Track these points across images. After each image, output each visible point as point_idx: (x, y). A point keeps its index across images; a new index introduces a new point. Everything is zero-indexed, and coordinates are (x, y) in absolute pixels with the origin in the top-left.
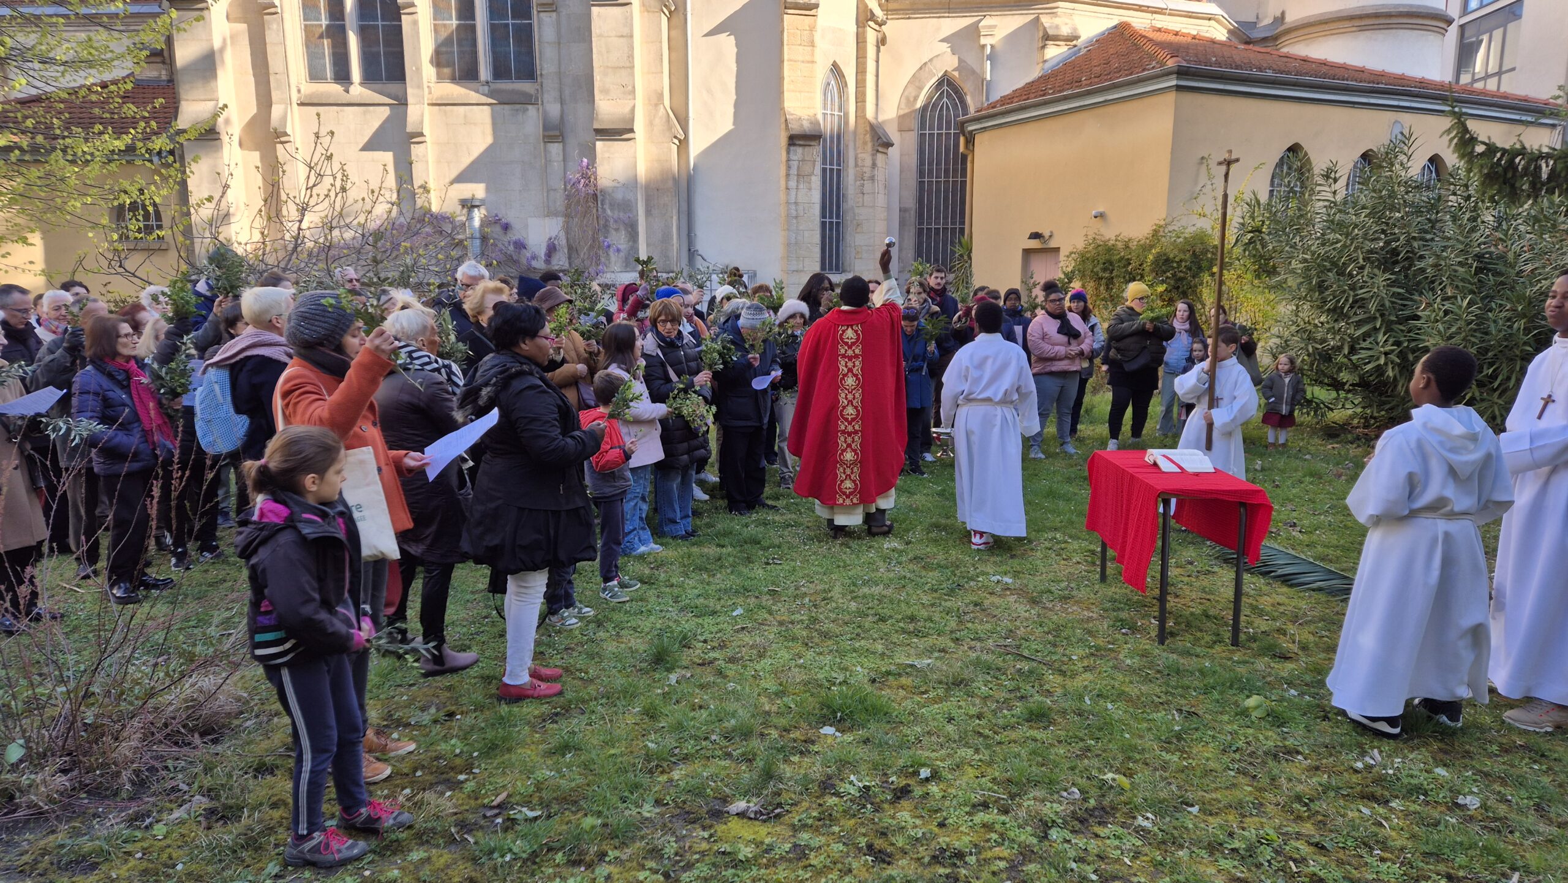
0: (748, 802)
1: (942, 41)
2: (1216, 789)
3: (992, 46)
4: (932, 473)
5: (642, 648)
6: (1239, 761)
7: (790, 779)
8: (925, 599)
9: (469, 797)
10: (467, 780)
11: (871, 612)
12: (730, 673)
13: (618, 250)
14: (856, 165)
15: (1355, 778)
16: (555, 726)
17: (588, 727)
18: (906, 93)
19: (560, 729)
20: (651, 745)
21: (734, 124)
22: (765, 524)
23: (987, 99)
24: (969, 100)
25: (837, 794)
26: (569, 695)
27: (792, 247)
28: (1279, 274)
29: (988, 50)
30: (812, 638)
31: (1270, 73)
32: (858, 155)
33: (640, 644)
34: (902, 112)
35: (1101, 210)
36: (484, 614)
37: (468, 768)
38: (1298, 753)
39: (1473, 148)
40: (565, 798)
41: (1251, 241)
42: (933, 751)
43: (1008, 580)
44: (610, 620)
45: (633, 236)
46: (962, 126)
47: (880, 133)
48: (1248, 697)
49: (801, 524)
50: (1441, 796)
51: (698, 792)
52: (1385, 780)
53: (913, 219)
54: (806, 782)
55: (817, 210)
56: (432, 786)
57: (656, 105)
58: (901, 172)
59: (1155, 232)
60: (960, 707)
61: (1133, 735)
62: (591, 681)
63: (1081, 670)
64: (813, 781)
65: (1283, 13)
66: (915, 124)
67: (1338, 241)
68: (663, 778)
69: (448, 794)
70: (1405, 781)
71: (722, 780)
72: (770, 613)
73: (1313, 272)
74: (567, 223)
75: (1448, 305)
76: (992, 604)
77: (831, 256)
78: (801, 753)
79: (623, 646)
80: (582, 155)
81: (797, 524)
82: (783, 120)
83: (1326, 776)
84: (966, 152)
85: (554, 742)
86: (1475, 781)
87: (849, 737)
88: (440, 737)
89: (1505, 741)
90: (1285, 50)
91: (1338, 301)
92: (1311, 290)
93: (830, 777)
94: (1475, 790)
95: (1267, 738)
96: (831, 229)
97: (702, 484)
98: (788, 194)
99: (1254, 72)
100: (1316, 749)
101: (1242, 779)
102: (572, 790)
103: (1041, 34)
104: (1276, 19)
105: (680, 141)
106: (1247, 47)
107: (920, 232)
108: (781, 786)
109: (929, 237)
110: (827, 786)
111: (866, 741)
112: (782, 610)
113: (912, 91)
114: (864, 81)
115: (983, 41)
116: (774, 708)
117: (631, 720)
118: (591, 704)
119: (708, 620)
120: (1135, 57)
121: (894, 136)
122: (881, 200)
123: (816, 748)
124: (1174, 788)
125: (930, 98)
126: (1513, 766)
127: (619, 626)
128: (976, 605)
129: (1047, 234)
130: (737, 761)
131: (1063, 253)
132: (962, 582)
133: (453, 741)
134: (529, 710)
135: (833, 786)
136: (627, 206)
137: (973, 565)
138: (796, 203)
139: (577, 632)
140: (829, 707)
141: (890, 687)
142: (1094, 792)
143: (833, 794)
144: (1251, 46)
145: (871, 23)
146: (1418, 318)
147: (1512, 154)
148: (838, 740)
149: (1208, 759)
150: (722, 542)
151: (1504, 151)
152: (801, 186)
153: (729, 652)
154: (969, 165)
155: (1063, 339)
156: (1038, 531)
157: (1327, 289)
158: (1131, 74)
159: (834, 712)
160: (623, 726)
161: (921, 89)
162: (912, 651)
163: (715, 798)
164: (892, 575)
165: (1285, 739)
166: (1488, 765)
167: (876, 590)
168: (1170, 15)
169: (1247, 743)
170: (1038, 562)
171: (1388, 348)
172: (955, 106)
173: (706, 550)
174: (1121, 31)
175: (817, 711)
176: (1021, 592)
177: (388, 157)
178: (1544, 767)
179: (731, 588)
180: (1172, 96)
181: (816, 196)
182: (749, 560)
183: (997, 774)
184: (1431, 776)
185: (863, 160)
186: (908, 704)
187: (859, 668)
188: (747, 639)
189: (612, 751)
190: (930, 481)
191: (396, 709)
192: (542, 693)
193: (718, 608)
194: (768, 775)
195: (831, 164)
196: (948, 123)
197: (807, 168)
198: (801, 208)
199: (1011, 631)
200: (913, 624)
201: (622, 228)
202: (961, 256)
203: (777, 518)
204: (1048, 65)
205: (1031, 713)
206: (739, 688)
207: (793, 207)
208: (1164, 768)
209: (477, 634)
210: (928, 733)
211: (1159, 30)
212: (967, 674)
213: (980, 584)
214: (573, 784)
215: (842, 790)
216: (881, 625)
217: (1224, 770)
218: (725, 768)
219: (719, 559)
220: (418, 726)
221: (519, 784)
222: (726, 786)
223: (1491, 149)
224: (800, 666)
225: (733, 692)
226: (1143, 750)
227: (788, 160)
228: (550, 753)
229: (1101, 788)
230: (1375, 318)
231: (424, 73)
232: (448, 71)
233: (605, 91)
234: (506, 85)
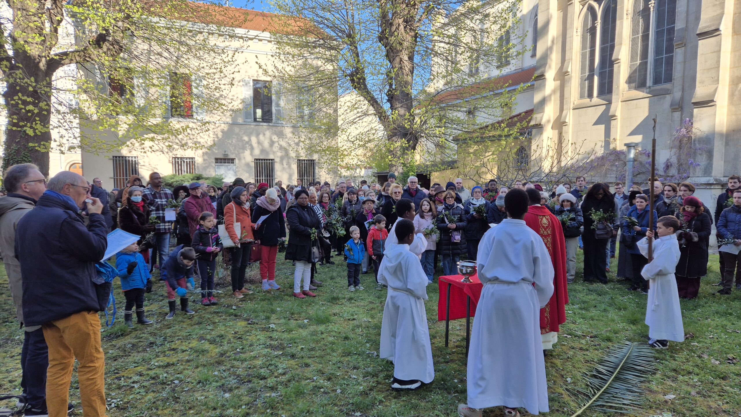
13: (700, 165)
45: (710, 158)
57: (737, 84)
74: (679, 151)
136: (708, 141)
177: (603, 127)
231: (621, 88)
232: (633, 85)
233: (702, 82)
234: (659, 87)
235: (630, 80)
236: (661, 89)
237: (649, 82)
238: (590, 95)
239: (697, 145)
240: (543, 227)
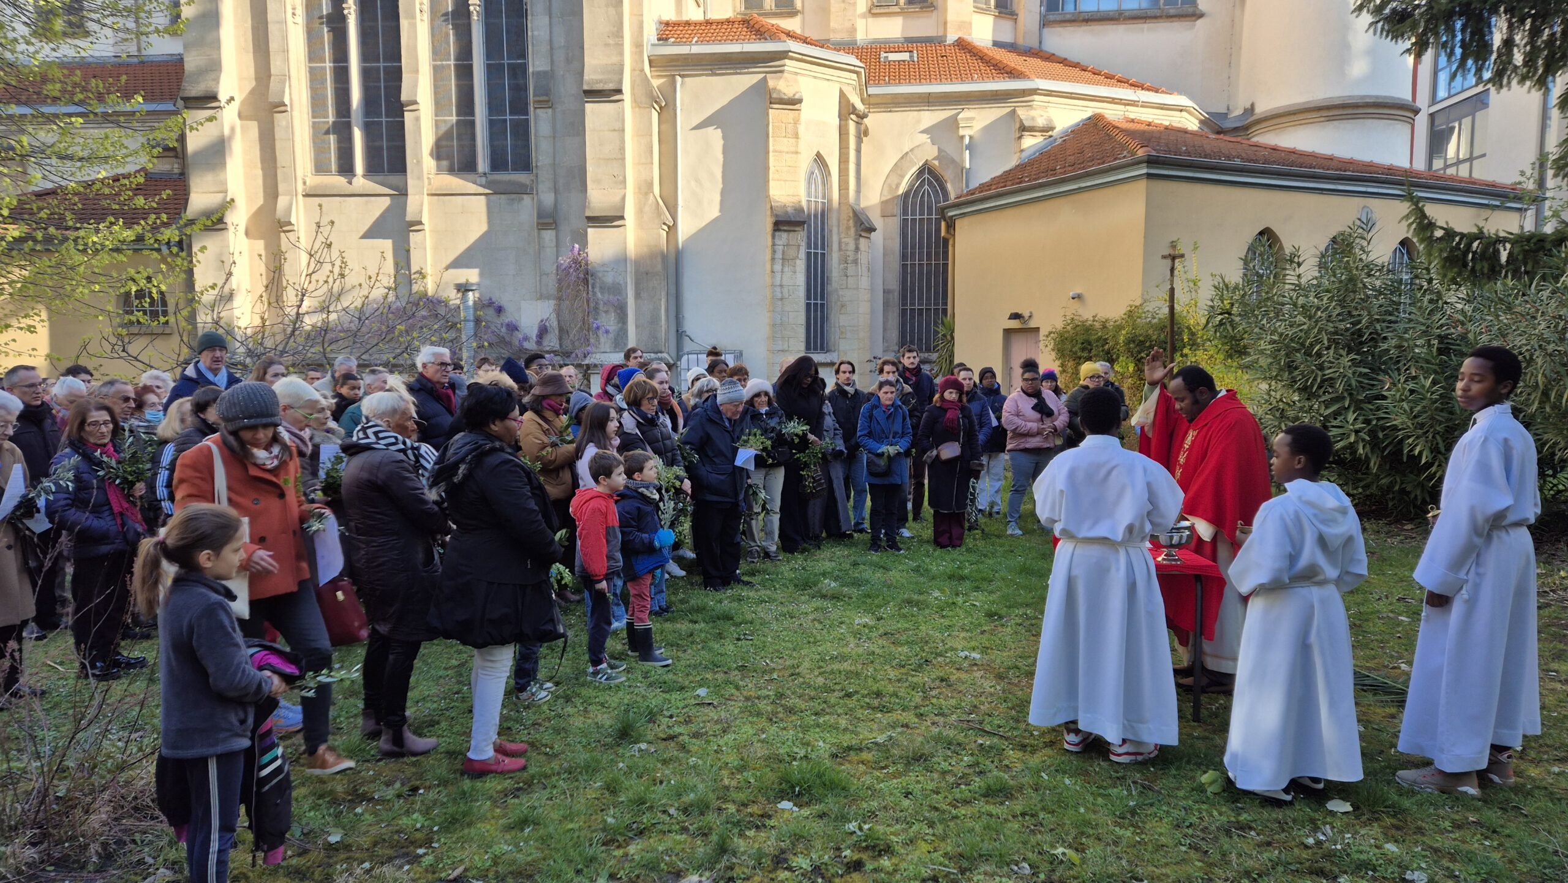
0: (701, 876)
1: (923, 132)
2: (1167, 864)
3: (971, 137)
4: (909, 549)
5: (608, 723)
6: (1192, 836)
7: (744, 853)
8: (892, 674)
9: (427, 871)
10: (425, 854)
11: (838, 687)
12: (693, 749)
13: (607, 332)
14: (840, 249)
15: (1305, 855)
16: (517, 801)
17: (549, 802)
18: (889, 181)
19: (521, 804)
20: (610, 820)
21: (721, 211)
22: (740, 600)
23: (967, 186)
24: (949, 187)
25: (790, 869)
26: (533, 770)
27: (777, 328)
28: (1249, 354)
29: (967, 141)
30: (777, 713)
31: (1238, 162)
32: (840, 237)
33: (606, 719)
34: (884, 199)
35: (1079, 291)
36: (455, 690)
37: (428, 842)
38: (1251, 828)
39: (1432, 232)
40: (520, 873)
41: (1221, 323)
42: (888, 825)
43: (976, 655)
44: (578, 695)
45: (622, 317)
46: (942, 211)
47: (863, 218)
48: (1205, 772)
49: (775, 600)
50: (1389, 871)
51: (652, 866)
52: (1335, 855)
53: (896, 300)
54: (759, 857)
55: (801, 292)
56: (390, 859)
57: (646, 194)
58: (884, 255)
59: (1130, 314)
60: (918, 782)
61: (1087, 808)
62: (556, 756)
63: (1041, 745)
64: (767, 855)
65: (1253, 105)
66: (897, 210)
67: (1305, 324)
68: (619, 853)
69: (406, 867)
70: (1355, 856)
71: (677, 854)
72: (737, 688)
73: (1283, 353)
74: (559, 305)
75: (1411, 385)
76: (959, 680)
77: (815, 337)
78: (757, 827)
79: (589, 721)
80: (574, 241)
81: (771, 600)
82: (768, 207)
83: (1277, 852)
84: (948, 236)
85: (513, 817)
86: (1424, 857)
87: (806, 812)
88: (402, 812)
89: (1457, 817)
90: (1255, 139)
91: (1307, 381)
92: (1281, 369)
93: (783, 852)
94: (1424, 865)
95: (1220, 814)
96: (816, 311)
97: (681, 561)
98: (773, 277)
99: (1223, 161)
100: (1269, 824)
101: (1193, 854)
102: (528, 864)
103: (1018, 125)
104: (1246, 110)
105: (669, 227)
106: (1217, 136)
107: (903, 312)
108: (734, 860)
109: (912, 317)
110: (780, 860)
111: (822, 816)
112: (750, 685)
113: (894, 180)
114: (847, 170)
115: (961, 132)
116: (734, 783)
117: (591, 794)
118: (554, 779)
119: (675, 696)
120: (1108, 147)
121: (877, 221)
122: (864, 282)
123: (772, 823)
124: (1124, 862)
125: (912, 186)
126: (1464, 842)
127: (587, 702)
128: (942, 680)
129: (1026, 314)
130: (694, 836)
131: (1043, 332)
132: (931, 657)
133: (415, 816)
134: (492, 785)
135: (786, 860)
136: (617, 289)
137: (943, 641)
138: (781, 286)
139: (545, 708)
140: (788, 782)
141: (850, 762)
142: (1045, 867)
143: (786, 868)
144: (1222, 136)
145: (853, 116)
146: (1384, 398)
147: (1471, 238)
148: (795, 815)
149: (1161, 834)
150: (695, 618)
151: (1463, 236)
152: (786, 269)
153: (693, 728)
154: (950, 248)
155: (1037, 415)
156: (1009, 607)
157: (1296, 368)
158: (1103, 163)
159: (793, 787)
160: (583, 801)
161: (903, 177)
162: (875, 727)
163: (669, 872)
164: (861, 650)
165: (1239, 815)
166: (1440, 841)
167: (846, 666)
168: (1142, 106)
169: (1200, 818)
170: (1007, 639)
171: (1359, 426)
172: (936, 193)
173: (679, 626)
174: (1095, 123)
175: (775, 786)
176: (987, 668)
177: (387, 245)
178: (1495, 844)
179: (701, 664)
180: (1142, 184)
181: (801, 279)
182: (720, 636)
183: (949, 849)
184: (1381, 851)
185: (847, 244)
186: (868, 780)
187: (821, 743)
188: (712, 714)
189: (570, 826)
190: (906, 557)
191: (362, 784)
192: (506, 768)
193: (687, 683)
194: (723, 849)
195: (816, 248)
196: (930, 208)
197: (791, 253)
198: (785, 291)
199: (975, 706)
200: (879, 702)
201: (612, 310)
202: (944, 335)
203: (751, 594)
204: (1025, 155)
205: (989, 788)
206: (700, 762)
207: (778, 289)
208: (1116, 843)
209: (447, 709)
210: (885, 807)
211: (1133, 121)
212: (927, 749)
213: (948, 660)
214: (529, 859)
215: (794, 864)
216: (847, 701)
217: (1176, 846)
218: (680, 843)
219: (691, 635)
220: (382, 801)
221: (476, 858)
222: (681, 860)
223: (1450, 234)
224: (762, 741)
225: (695, 767)
226: (1097, 825)
227: (774, 245)
228: (509, 828)
229: (1051, 863)
230: (1344, 398)
231: (423, 166)
232: (445, 163)
233: (598, 181)
234: (503, 177)
235: (439, 152)
236: (510, 182)
237: (482, 164)
238: (346, 168)
239: (599, 295)
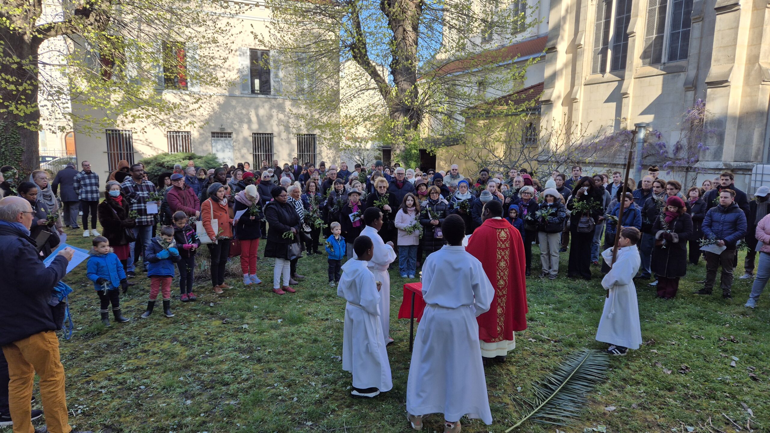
45: (720, 141)
74: (690, 133)
136: (720, 124)
201: (714, 136)
231: (635, 64)
232: (648, 60)
233: (717, 60)
234: (673, 64)
235: (645, 56)
236: (676, 66)
237: (664, 58)
238: (603, 71)
239: (709, 127)
240: (501, 240)
